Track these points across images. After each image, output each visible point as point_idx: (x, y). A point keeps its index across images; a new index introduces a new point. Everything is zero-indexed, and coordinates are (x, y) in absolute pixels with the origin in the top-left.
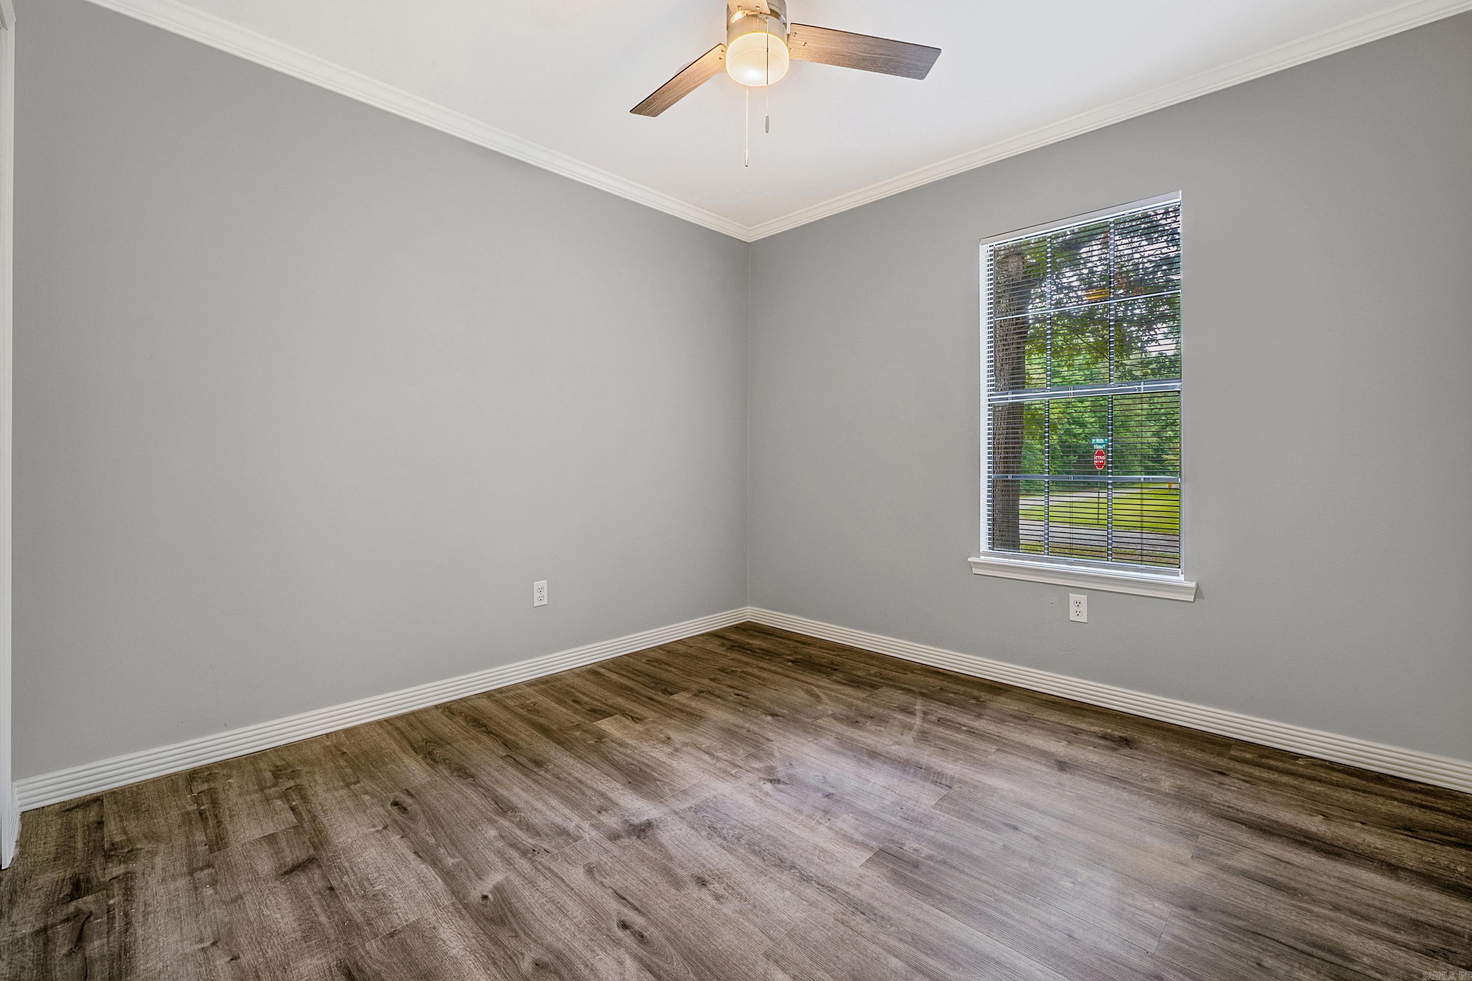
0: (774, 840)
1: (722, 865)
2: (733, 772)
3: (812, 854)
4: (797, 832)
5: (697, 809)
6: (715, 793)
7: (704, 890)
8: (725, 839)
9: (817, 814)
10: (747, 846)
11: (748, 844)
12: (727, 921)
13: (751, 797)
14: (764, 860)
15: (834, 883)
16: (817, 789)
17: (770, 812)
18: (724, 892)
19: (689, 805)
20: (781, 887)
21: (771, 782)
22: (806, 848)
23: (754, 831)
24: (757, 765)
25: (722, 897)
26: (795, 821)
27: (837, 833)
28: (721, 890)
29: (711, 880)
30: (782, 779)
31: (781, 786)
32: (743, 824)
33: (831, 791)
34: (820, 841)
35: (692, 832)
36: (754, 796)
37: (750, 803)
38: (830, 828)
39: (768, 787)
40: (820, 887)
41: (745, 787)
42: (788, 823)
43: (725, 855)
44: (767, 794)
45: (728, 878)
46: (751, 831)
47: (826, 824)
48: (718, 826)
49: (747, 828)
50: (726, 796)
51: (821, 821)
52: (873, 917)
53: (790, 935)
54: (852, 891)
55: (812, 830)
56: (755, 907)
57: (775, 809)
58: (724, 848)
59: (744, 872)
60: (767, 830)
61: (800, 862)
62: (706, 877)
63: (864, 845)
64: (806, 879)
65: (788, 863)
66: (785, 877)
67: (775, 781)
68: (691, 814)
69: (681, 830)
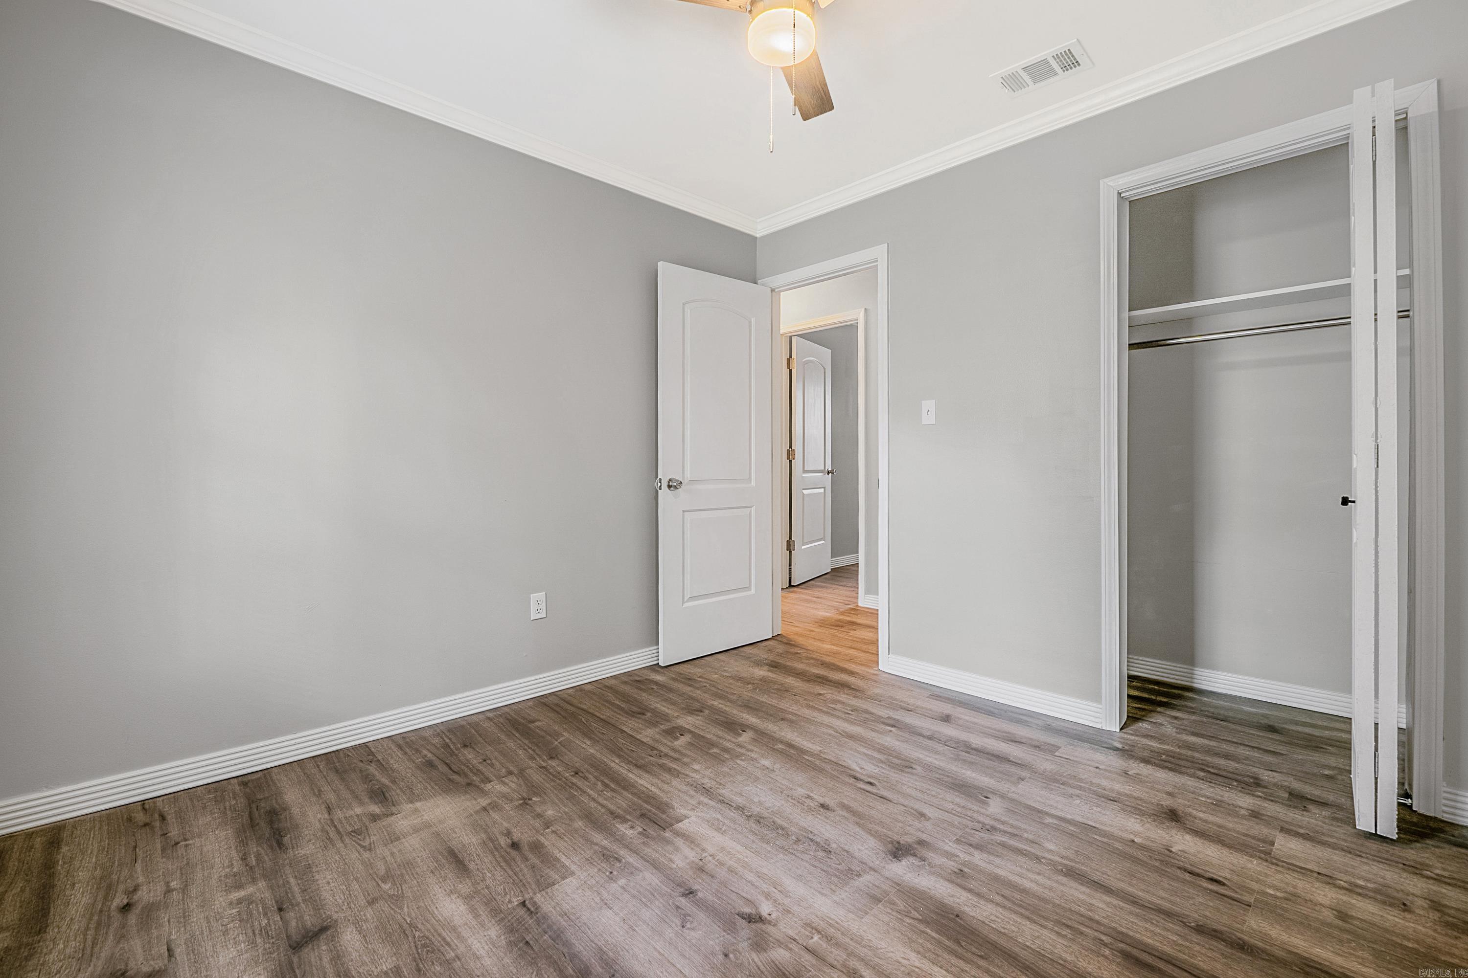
0: (763, 839)
1: (810, 818)
2: (816, 938)
3: (729, 827)
4: (739, 848)
5: (850, 874)
6: (835, 898)
7: (822, 802)
8: (812, 840)
9: (713, 867)
10: (790, 833)
11: (789, 835)
12: (801, 786)
13: (788, 892)
14: (773, 822)
15: (720, 806)
16: (702, 904)
17: (765, 871)
18: (805, 800)
19: (861, 879)
20: (760, 803)
21: (760, 917)
22: (734, 832)
23: (783, 848)
24: (780, 955)
25: (806, 798)
26: (739, 859)
27: (698, 845)
28: (808, 801)
29: (817, 808)
30: (744, 923)
31: (747, 910)
32: (796, 856)
33: (683, 901)
34: (718, 838)
35: (846, 848)
36: (785, 893)
37: (789, 883)
38: (703, 850)
39: (765, 909)
40: (730, 803)
41: (795, 909)
42: (747, 857)
43: (809, 826)
44: (768, 896)
45: (804, 809)
46: (786, 848)
47: (706, 854)
48: (821, 854)
49: (791, 850)
50: (820, 892)
51: (710, 858)
52: (698, 786)
53: (757, 779)
54: (706, 800)
55: (723, 849)
56: (781, 792)
57: (759, 875)
58: (811, 832)
59: (791, 814)
60: (769, 849)
61: (742, 820)
62: (822, 810)
63: (678, 834)
64: (740, 809)
65: (752, 820)
66: (756, 810)
67: (755, 919)
68: (856, 867)
69: (859, 849)
